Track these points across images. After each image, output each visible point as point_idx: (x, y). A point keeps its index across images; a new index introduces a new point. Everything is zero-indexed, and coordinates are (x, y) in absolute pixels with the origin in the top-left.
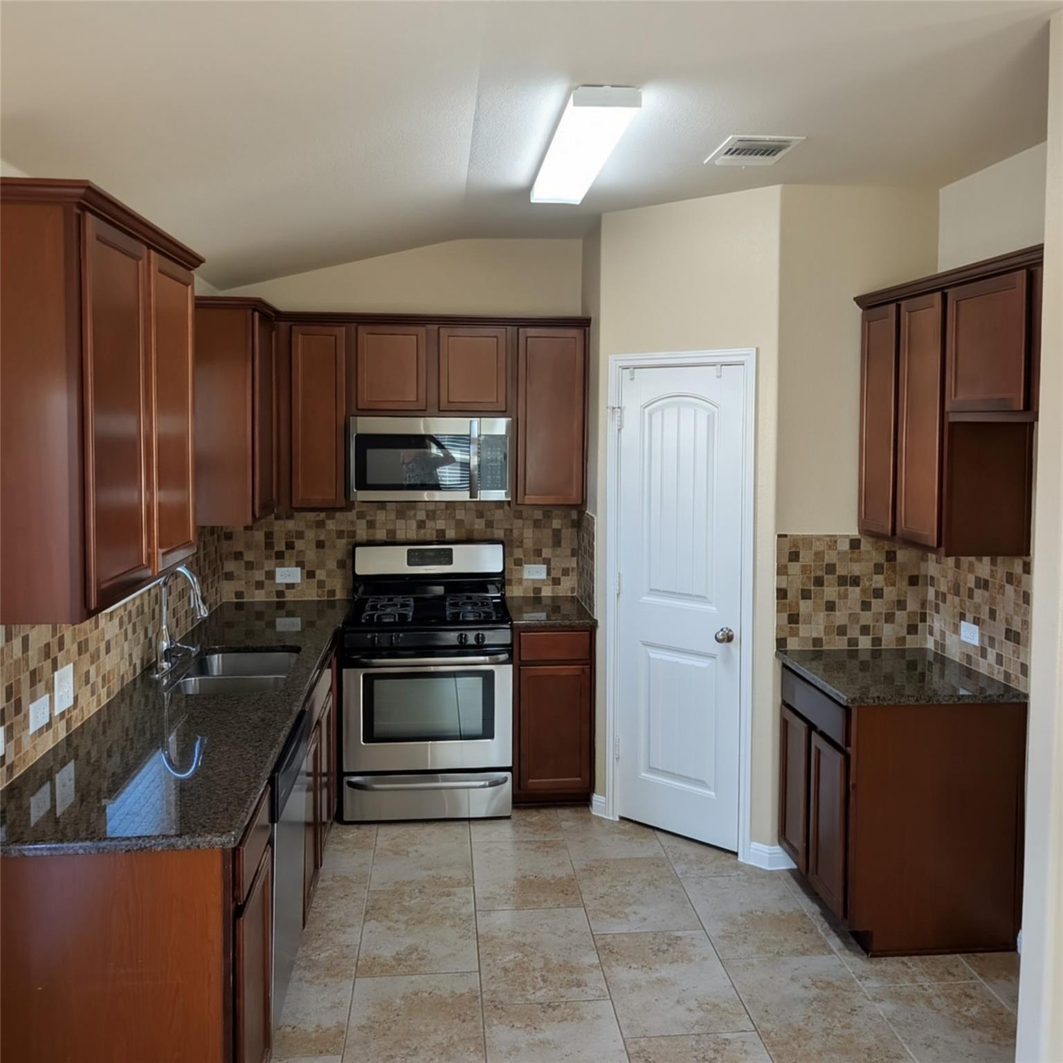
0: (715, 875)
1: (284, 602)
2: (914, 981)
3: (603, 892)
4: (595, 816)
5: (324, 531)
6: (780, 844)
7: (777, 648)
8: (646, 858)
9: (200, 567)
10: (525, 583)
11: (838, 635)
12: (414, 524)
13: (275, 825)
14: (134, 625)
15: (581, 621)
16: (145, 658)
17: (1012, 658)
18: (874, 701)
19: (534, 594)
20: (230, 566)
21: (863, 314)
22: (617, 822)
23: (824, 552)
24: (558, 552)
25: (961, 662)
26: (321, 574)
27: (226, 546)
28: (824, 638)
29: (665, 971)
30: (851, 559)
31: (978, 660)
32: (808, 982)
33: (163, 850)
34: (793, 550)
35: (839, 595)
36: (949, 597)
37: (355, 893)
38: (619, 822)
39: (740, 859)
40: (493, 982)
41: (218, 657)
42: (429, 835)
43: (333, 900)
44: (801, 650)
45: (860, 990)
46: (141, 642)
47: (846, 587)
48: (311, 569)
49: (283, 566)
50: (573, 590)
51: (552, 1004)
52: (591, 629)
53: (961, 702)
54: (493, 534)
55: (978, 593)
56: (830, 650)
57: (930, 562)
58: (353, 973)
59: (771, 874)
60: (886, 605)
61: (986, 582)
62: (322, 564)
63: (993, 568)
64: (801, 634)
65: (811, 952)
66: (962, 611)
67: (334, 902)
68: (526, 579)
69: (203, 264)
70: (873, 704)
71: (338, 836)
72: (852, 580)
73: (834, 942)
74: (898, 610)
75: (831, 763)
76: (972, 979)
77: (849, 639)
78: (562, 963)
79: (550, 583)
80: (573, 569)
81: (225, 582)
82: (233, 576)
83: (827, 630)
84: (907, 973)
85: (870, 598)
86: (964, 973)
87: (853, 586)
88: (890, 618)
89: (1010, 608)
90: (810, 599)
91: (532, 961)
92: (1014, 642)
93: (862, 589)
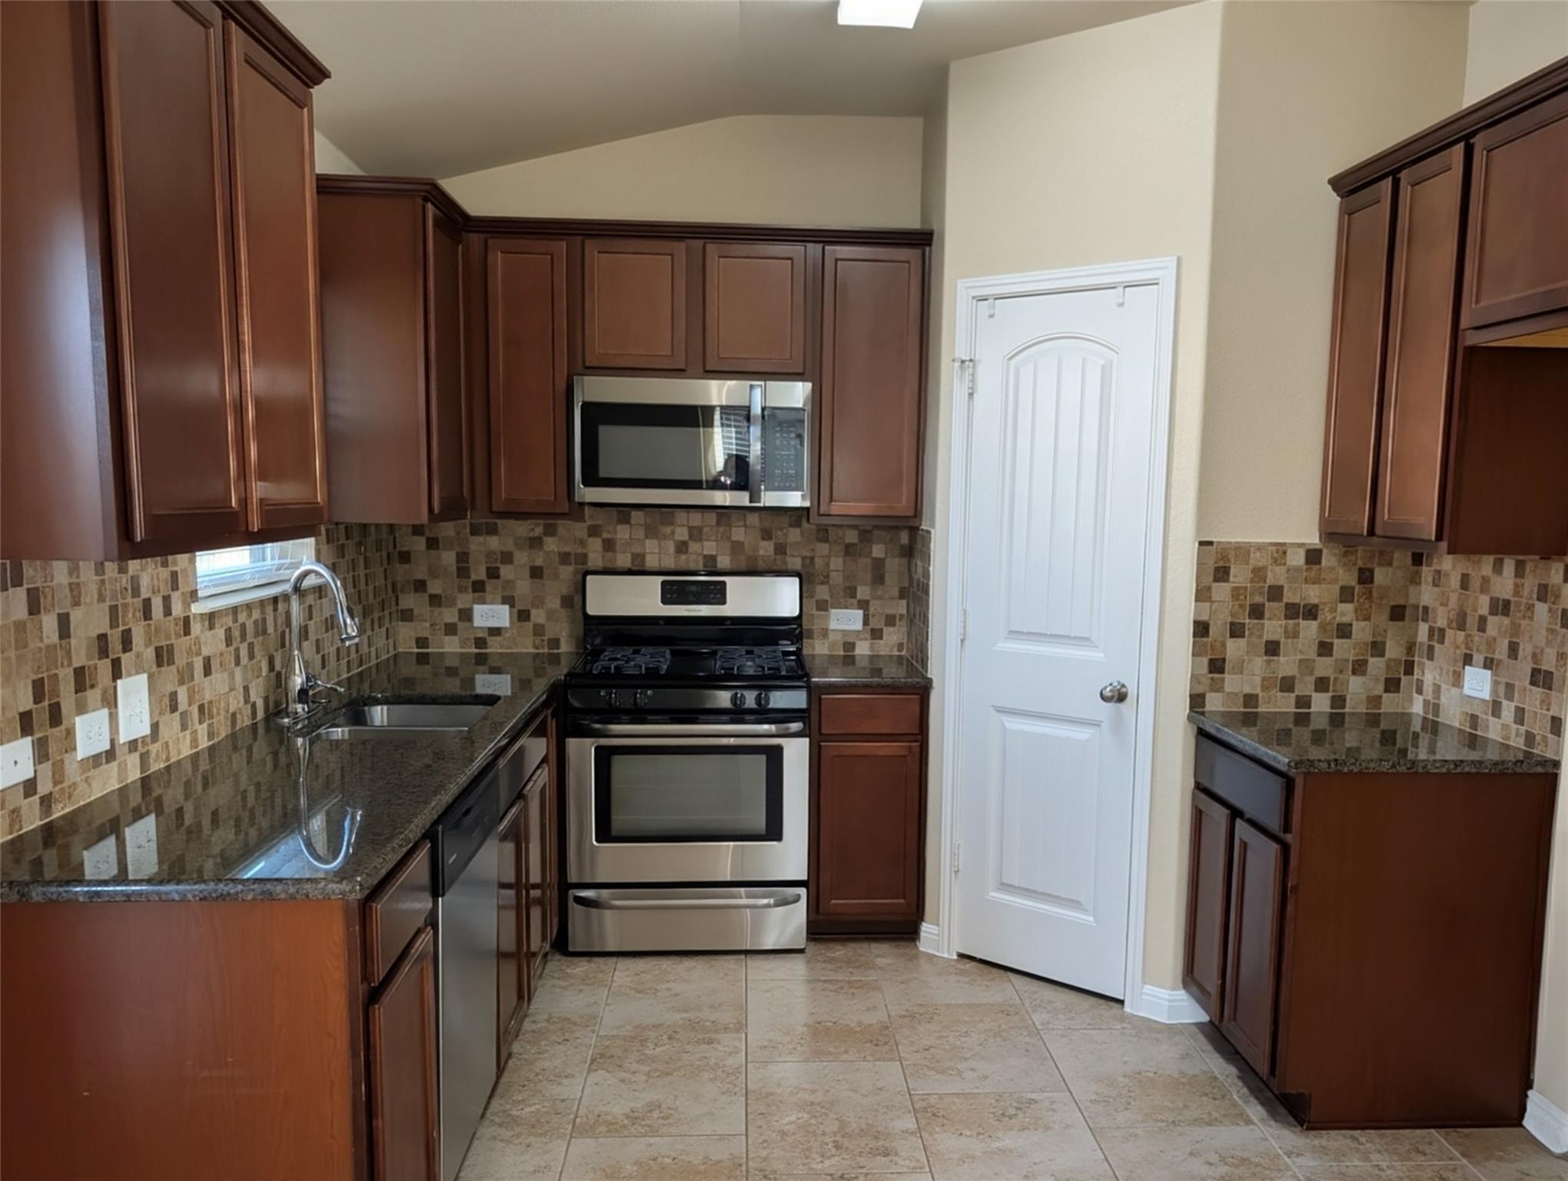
0: (1090, 1027)
1: (486, 654)
2: (1366, 1159)
3: (928, 1043)
4: (923, 952)
5: (541, 553)
6: (1185, 986)
7: (1191, 708)
8: (993, 1005)
9: (359, 591)
10: (832, 637)
11: (1281, 691)
12: (671, 547)
13: (440, 899)
14: (251, 646)
15: (909, 680)
16: (272, 699)
17: (1539, 711)
18: (1330, 765)
19: (844, 651)
20: (408, 601)
21: (1341, 203)
22: (954, 960)
23: (1265, 568)
24: (879, 592)
25: (1462, 727)
26: (538, 616)
27: (400, 571)
28: (1261, 694)
29: (1008, 1141)
30: (1306, 579)
31: (1487, 720)
32: (1214, 1158)
33: (254, 899)
34: (1221, 564)
35: (1286, 632)
36: (1449, 633)
37: (578, 1038)
38: (957, 960)
39: (1127, 1008)
40: (765, 1148)
41: (382, 709)
42: (689, 970)
43: (546, 1045)
44: (1226, 712)
45: (1288, 1169)
46: (264, 674)
47: (1296, 621)
48: (524, 608)
49: (484, 603)
50: (900, 646)
51: (846, 1176)
52: (922, 691)
53: (1459, 770)
54: (785, 563)
55: (1493, 621)
56: (1269, 713)
57: (1423, 585)
58: (569, 1132)
59: (1170, 1028)
60: (1354, 649)
61: (1507, 603)
62: (539, 602)
63: (1519, 581)
64: (1227, 689)
65: (1221, 1122)
66: (1468, 652)
67: (548, 1048)
68: (833, 630)
69: (327, 81)
70: (1327, 770)
71: (561, 970)
72: (1306, 610)
73: (1255, 1111)
74: (1372, 656)
75: (1262, 858)
76: (1451, 1159)
77: (1297, 696)
78: (864, 1127)
79: (869, 636)
80: (901, 616)
81: (401, 623)
82: (412, 615)
83: (1266, 685)
84: (1357, 1150)
85: (1332, 637)
86: (1441, 1151)
87: (1308, 619)
88: (1359, 667)
89: (1541, 637)
90: (1243, 637)
91: (822, 1123)
92: (1543, 687)
93: (1321, 623)
